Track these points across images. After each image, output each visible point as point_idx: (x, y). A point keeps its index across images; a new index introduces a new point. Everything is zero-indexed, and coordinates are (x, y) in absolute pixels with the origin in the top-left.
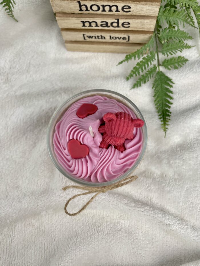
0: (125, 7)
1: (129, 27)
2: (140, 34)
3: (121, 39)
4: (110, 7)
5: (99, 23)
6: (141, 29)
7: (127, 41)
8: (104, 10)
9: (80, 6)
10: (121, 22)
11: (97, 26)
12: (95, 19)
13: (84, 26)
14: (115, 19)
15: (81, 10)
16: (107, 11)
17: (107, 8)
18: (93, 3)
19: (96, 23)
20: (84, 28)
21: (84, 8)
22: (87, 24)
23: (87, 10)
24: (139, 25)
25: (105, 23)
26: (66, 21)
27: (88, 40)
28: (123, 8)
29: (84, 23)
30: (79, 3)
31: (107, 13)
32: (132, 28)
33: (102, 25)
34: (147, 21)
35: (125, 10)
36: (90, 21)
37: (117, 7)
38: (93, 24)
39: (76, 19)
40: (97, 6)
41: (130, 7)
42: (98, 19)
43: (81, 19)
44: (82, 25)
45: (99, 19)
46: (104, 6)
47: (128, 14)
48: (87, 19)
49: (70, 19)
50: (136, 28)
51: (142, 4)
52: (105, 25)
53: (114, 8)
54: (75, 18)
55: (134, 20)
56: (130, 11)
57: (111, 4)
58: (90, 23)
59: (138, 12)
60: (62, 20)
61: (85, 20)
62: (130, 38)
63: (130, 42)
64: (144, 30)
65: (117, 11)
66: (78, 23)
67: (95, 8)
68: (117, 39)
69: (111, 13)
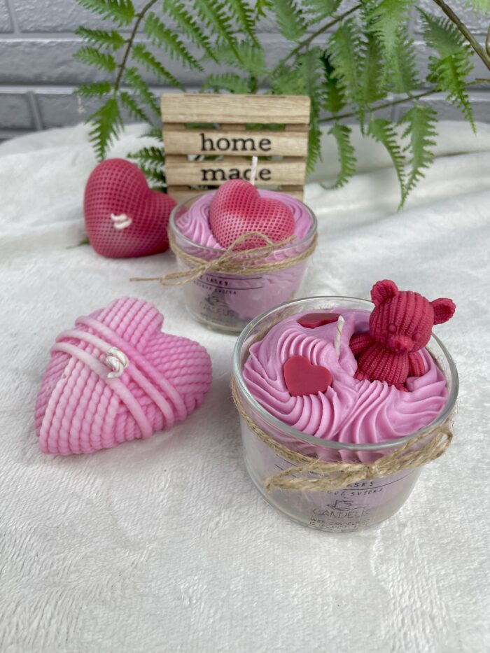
0: (264, 142)
1: (269, 179)
4: (244, 142)
5: (228, 173)
6: (285, 181)
8: (235, 149)
9: (204, 141)
11: (223, 178)
12: (222, 166)
13: (205, 179)
15: (204, 149)
16: (240, 150)
17: (240, 144)
18: (221, 135)
19: (222, 171)
20: (204, 182)
21: (208, 145)
22: (209, 175)
24: (284, 174)
25: (235, 172)
28: (261, 144)
29: (205, 172)
30: (203, 135)
31: (240, 153)
32: (274, 180)
33: (230, 177)
34: (293, 166)
35: (265, 147)
36: (215, 168)
37: (253, 141)
38: (219, 175)
40: (228, 141)
41: (269, 142)
42: (226, 166)
43: (203, 167)
44: (201, 176)
45: (228, 164)
46: (235, 141)
47: (268, 153)
48: (211, 166)
49: (185, 167)
51: (285, 136)
52: (235, 177)
54: (194, 164)
55: (276, 164)
56: (269, 149)
57: (245, 137)
58: (214, 172)
60: (172, 168)
61: (208, 167)
64: (289, 183)
65: (253, 148)
66: (196, 174)
67: (223, 144)
69: (244, 153)
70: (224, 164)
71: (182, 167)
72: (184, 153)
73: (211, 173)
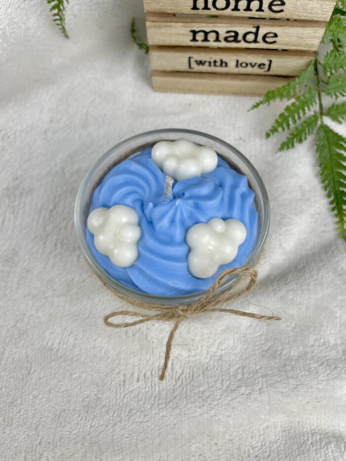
0: (275, 3)
2: (291, 57)
3: (256, 67)
4: (249, 2)
5: (222, 35)
7: (265, 72)
8: (236, 9)
10: (262, 32)
12: (216, 26)
13: (194, 39)
14: (252, 26)
15: (195, 7)
16: (242, 11)
17: (242, 4)
19: (217, 33)
20: (193, 44)
21: (201, 3)
22: (200, 36)
23: (206, 7)
25: (233, 34)
26: (163, 30)
27: (196, 68)
28: (271, 5)
29: (194, 33)
31: (242, 13)
32: (280, 44)
33: (226, 39)
34: (308, 31)
35: (274, 8)
39: (182, 27)
41: (283, 3)
43: (192, 27)
44: (191, 38)
45: (224, 25)
46: (237, 1)
47: (278, 15)
48: (203, 26)
50: (287, 45)
52: (232, 39)
53: (255, 5)
54: (181, 24)
55: (286, 28)
56: (282, 11)
58: (206, 34)
59: (296, 13)
60: (156, 27)
61: (199, 27)
62: (273, 65)
63: (271, 72)
64: (299, 48)
67: (221, 4)
68: (249, 66)
69: (248, 14)
70: (219, 25)
71: (166, 26)
72: (170, 12)
73: (202, 34)
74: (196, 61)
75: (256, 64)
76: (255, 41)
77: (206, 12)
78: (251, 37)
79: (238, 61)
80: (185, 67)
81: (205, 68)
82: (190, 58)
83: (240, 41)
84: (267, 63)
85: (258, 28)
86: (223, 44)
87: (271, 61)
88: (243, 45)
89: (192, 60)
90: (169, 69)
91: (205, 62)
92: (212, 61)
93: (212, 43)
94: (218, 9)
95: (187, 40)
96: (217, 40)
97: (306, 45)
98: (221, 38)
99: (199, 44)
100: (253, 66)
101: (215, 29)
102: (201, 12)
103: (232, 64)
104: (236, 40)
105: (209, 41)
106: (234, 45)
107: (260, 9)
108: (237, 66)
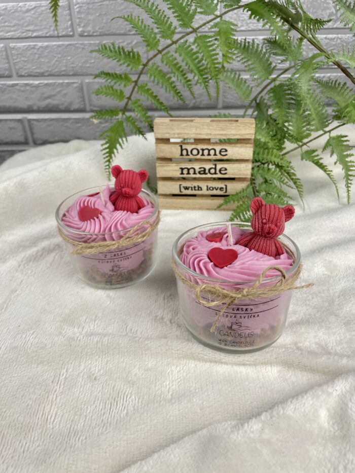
0: (223, 150)
1: (226, 173)
3: (219, 190)
4: (209, 150)
5: (197, 170)
6: (237, 175)
7: (224, 193)
9: (182, 150)
10: (219, 166)
12: (193, 165)
13: (182, 173)
14: (212, 164)
15: (182, 155)
16: (206, 156)
17: (206, 152)
18: (193, 146)
19: (194, 169)
20: (182, 176)
21: (184, 152)
23: (187, 155)
24: (236, 171)
25: (203, 169)
26: (165, 168)
27: (185, 192)
28: (220, 152)
29: (182, 169)
30: (181, 146)
32: (229, 174)
33: (199, 173)
34: (243, 166)
35: (223, 153)
37: (215, 150)
39: (175, 166)
40: (197, 149)
41: (226, 151)
44: (180, 172)
45: (198, 164)
46: (203, 150)
50: (233, 174)
52: (203, 172)
53: (212, 152)
54: (175, 164)
55: (230, 164)
56: (226, 155)
57: (210, 147)
58: (188, 170)
59: (234, 156)
60: (161, 166)
62: (228, 188)
63: (228, 193)
64: (241, 177)
66: (177, 171)
67: (195, 152)
68: (214, 189)
69: (209, 157)
70: (195, 164)
71: (167, 166)
72: (169, 157)
73: (186, 170)
74: (184, 187)
75: (218, 188)
76: (215, 173)
77: (188, 157)
78: (213, 171)
79: (207, 186)
80: (177, 192)
81: (189, 192)
82: (180, 185)
83: (207, 174)
84: (224, 187)
85: (216, 165)
86: (198, 176)
87: (226, 186)
88: (209, 176)
89: (182, 186)
90: (168, 193)
91: (189, 187)
92: (193, 186)
93: (192, 176)
94: (193, 155)
95: (177, 174)
96: (195, 173)
97: (244, 174)
98: (197, 172)
99: (185, 176)
100: (217, 189)
101: (193, 167)
102: (185, 157)
103: (204, 188)
104: (205, 173)
105: (190, 174)
106: (204, 176)
107: (215, 155)
108: (207, 190)
